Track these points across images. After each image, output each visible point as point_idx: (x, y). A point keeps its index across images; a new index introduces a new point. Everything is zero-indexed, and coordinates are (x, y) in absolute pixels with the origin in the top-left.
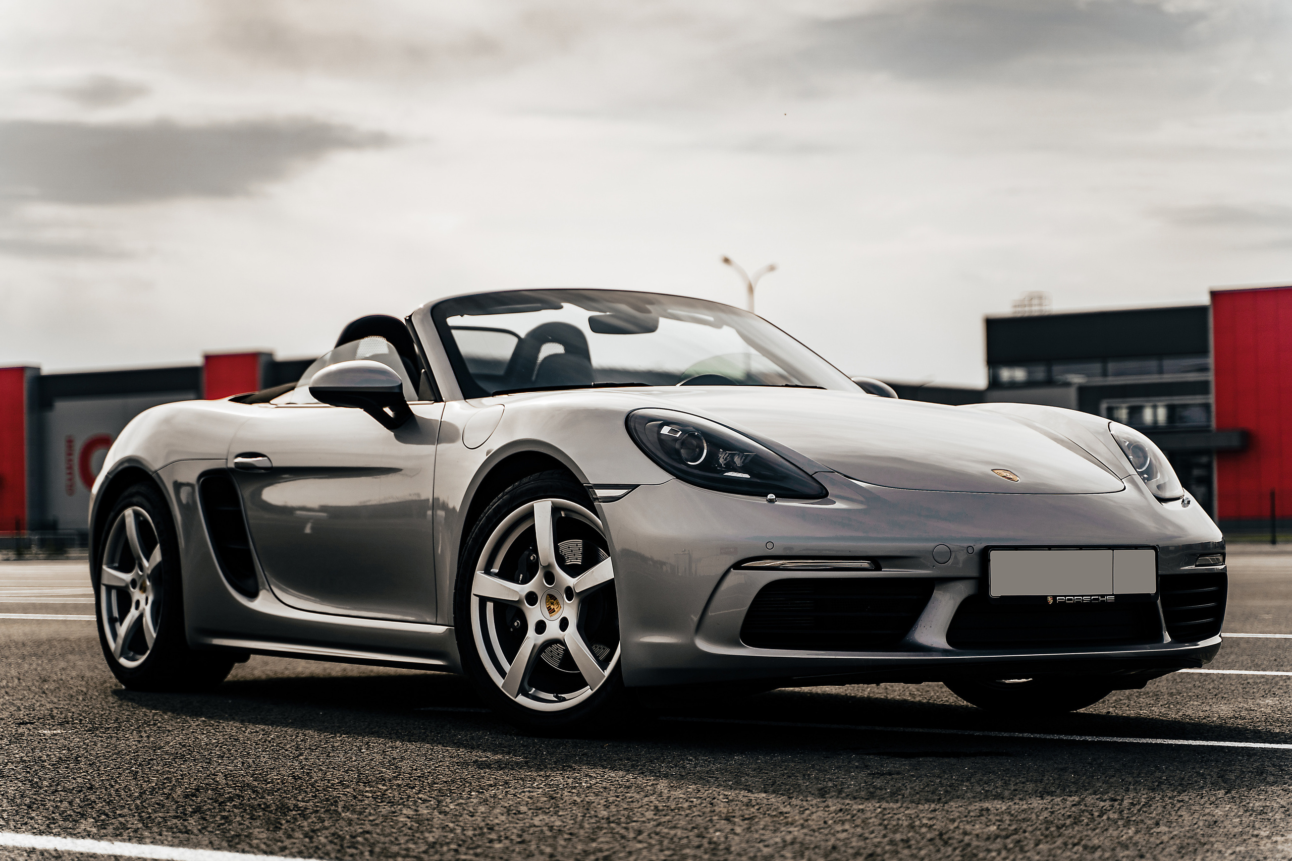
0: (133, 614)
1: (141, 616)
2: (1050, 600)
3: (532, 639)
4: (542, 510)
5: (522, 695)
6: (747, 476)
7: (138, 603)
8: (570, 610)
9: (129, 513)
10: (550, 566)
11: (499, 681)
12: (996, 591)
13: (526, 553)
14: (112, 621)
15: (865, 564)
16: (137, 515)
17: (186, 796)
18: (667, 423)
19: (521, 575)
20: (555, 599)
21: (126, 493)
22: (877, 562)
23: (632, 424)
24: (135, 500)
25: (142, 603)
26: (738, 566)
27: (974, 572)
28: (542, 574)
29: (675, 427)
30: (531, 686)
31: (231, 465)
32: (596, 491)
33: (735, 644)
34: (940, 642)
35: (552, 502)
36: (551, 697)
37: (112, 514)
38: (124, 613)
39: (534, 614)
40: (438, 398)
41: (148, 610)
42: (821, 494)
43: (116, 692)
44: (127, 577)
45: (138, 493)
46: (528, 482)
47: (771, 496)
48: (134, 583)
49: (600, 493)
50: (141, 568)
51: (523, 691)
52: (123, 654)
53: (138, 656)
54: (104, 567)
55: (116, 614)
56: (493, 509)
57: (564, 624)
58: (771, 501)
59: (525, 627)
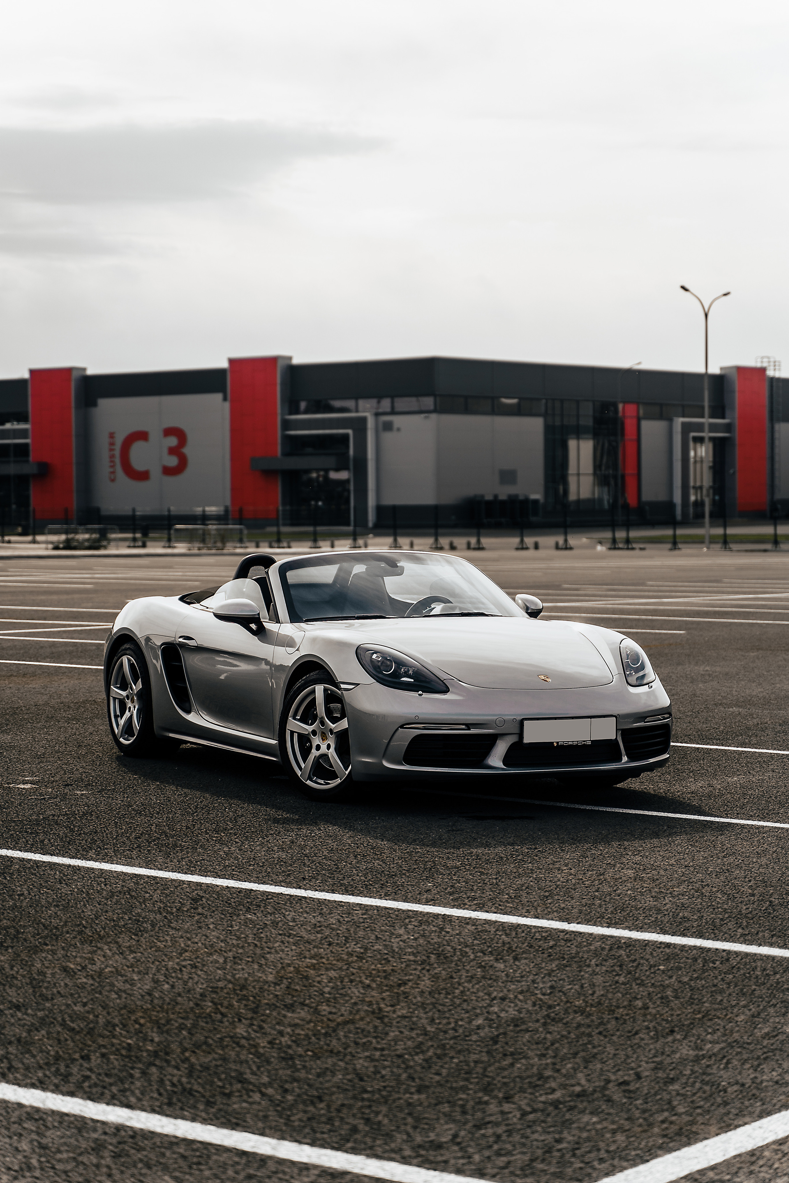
0: (127, 714)
1: (131, 716)
2: (555, 744)
3: (314, 753)
4: (319, 689)
5: (310, 780)
6: (412, 680)
7: (130, 708)
8: (331, 741)
9: (125, 659)
10: (322, 718)
11: (299, 773)
12: (526, 740)
13: (312, 710)
14: (116, 717)
15: (463, 727)
16: (129, 660)
17: (136, 838)
18: (376, 652)
19: (310, 721)
20: (325, 734)
21: (123, 648)
22: (468, 726)
23: (359, 651)
24: (128, 652)
25: (132, 709)
26: (402, 727)
27: (517, 731)
28: (319, 721)
29: (379, 654)
30: (314, 776)
31: (177, 642)
32: (342, 684)
33: (401, 763)
34: (500, 765)
35: (324, 686)
36: (322, 782)
37: (116, 658)
38: (123, 713)
39: (316, 741)
40: (278, 621)
41: (135, 712)
42: (446, 691)
43: (118, 758)
44: (124, 693)
45: (129, 649)
46: (313, 675)
47: (420, 692)
48: (127, 697)
49: (343, 686)
50: (132, 689)
51: (310, 778)
52: (122, 736)
53: (130, 738)
54: (112, 686)
55: (118, 713)
57: (329, 747)
58: (420, 695)
59: (311, 747)
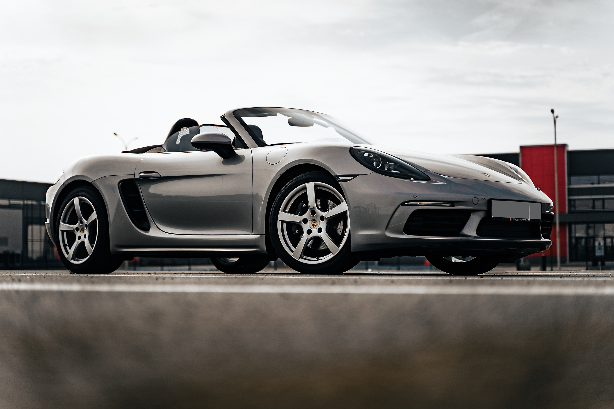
0: (77, 242)
1: (83, 243)
2: (510, 220)
3: (305, 237)
4: (310, 187)
5: (301, 258)
6: (398, 172)
7: (80, 238)
8: (323, 225)
9: (76, 200)
10: (314, 208)
11: (291, 254)
12: (495, 215)
13: (301, 204)
14: (65, 246)
15: (448, 204)
16: (80, 200)
18: (366, 152)
19: (299, 212)
20: (316, 221)
21: (75, 191)
22: (453, 203)
23: (352, 152)
24: (80, 194)
25: (82, 237)
26: (402, 204)
27: (485, 208)
28: (310, 211)
29: (368, 153)
30: (304, 255)
31: (137, 176)
32: (339, 177)
33: (401, 233)
34: (474, 234)
35: (315, 183)
36: (314, 259)
37: (66, 200)
38: (72, 242)
39: (306, 227)
41: (86, 239)
42: (428, 179)
44: (74, 227)
45: (82, 191)
46: (303, 176)
47: (412, 179)
48: (77, 229)
49: (341, 178)
50: (82, 222)
51: (301, 257)
52: (73, 259)
53: (81, 259)
54: (61, 223)
55: (67, 243)
56: (288, 187)
57: (320, 230)
59: (302, 232)
